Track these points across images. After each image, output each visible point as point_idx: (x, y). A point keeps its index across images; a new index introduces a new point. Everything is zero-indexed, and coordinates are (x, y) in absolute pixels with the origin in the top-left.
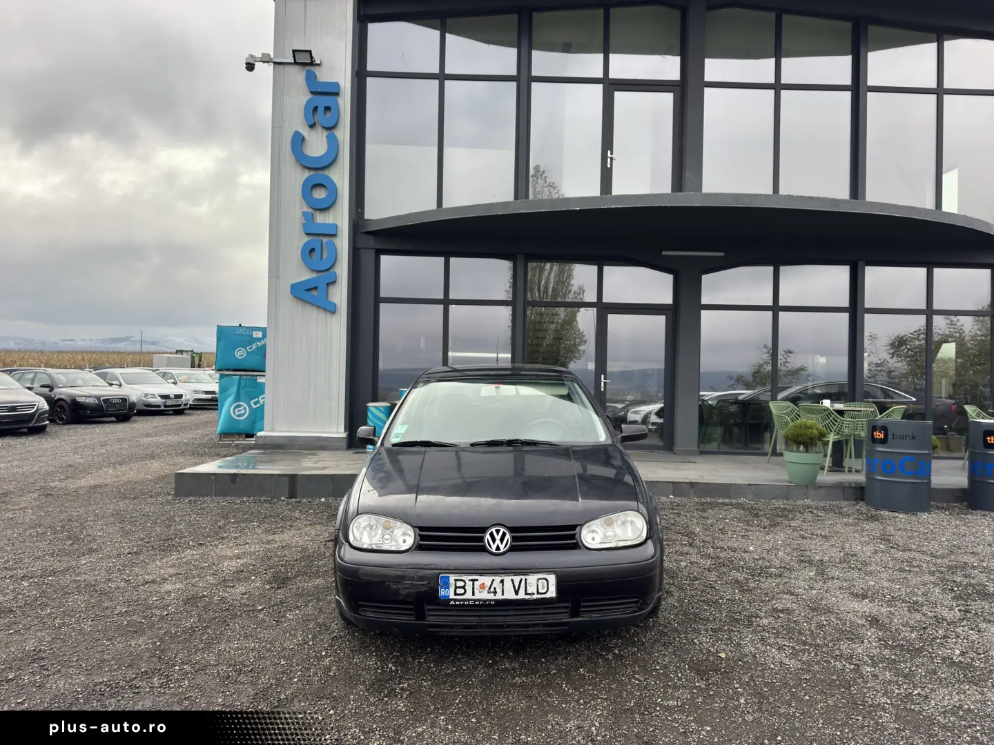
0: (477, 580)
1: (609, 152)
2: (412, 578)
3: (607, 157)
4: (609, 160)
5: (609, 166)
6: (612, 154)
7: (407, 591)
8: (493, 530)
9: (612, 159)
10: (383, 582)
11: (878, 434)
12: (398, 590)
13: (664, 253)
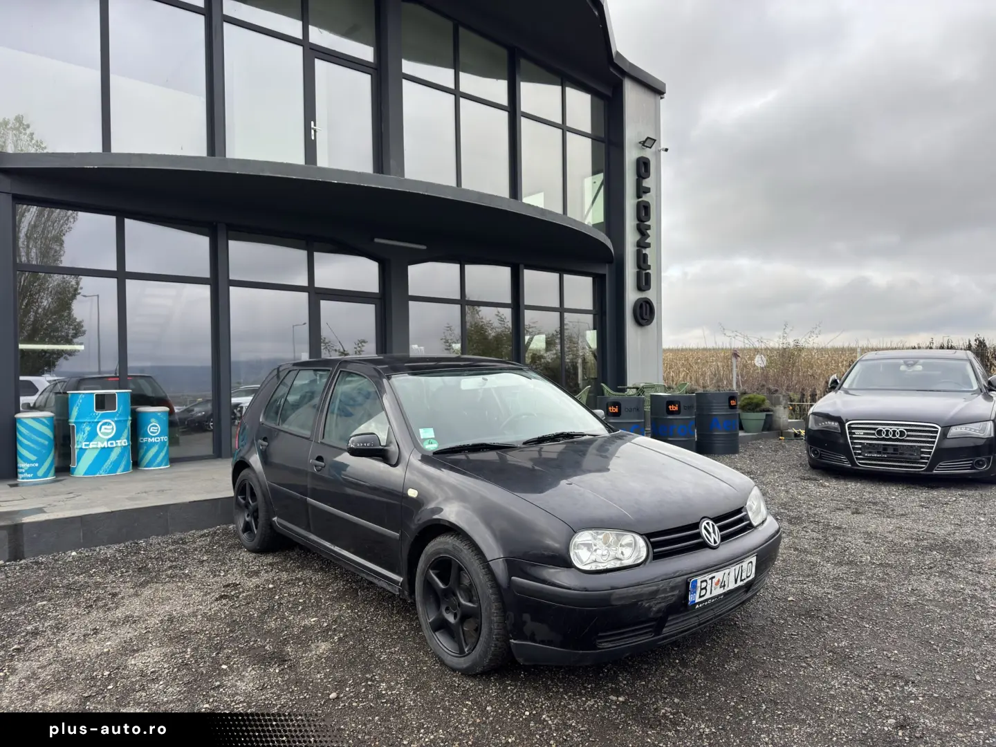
0: (714, 577)
1: (312, 123)
2: (665, 591)
3: (311, 128)
4: (313, 132)
5: (313, 138)
6: (315, 125)
7: (658, 606)
8: (704, 524)
9: (315, 131)
10: (636, 603)
11: (613, 408)
12: (650, 607)
13: (377, 240)
